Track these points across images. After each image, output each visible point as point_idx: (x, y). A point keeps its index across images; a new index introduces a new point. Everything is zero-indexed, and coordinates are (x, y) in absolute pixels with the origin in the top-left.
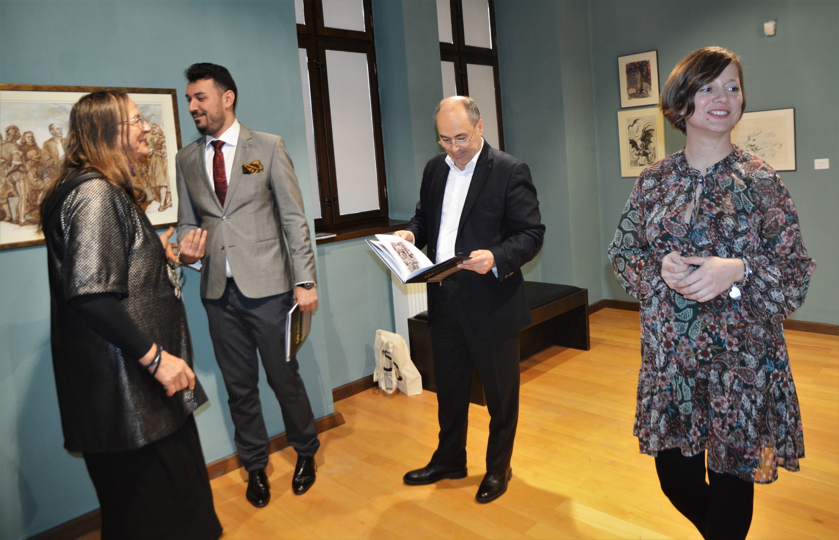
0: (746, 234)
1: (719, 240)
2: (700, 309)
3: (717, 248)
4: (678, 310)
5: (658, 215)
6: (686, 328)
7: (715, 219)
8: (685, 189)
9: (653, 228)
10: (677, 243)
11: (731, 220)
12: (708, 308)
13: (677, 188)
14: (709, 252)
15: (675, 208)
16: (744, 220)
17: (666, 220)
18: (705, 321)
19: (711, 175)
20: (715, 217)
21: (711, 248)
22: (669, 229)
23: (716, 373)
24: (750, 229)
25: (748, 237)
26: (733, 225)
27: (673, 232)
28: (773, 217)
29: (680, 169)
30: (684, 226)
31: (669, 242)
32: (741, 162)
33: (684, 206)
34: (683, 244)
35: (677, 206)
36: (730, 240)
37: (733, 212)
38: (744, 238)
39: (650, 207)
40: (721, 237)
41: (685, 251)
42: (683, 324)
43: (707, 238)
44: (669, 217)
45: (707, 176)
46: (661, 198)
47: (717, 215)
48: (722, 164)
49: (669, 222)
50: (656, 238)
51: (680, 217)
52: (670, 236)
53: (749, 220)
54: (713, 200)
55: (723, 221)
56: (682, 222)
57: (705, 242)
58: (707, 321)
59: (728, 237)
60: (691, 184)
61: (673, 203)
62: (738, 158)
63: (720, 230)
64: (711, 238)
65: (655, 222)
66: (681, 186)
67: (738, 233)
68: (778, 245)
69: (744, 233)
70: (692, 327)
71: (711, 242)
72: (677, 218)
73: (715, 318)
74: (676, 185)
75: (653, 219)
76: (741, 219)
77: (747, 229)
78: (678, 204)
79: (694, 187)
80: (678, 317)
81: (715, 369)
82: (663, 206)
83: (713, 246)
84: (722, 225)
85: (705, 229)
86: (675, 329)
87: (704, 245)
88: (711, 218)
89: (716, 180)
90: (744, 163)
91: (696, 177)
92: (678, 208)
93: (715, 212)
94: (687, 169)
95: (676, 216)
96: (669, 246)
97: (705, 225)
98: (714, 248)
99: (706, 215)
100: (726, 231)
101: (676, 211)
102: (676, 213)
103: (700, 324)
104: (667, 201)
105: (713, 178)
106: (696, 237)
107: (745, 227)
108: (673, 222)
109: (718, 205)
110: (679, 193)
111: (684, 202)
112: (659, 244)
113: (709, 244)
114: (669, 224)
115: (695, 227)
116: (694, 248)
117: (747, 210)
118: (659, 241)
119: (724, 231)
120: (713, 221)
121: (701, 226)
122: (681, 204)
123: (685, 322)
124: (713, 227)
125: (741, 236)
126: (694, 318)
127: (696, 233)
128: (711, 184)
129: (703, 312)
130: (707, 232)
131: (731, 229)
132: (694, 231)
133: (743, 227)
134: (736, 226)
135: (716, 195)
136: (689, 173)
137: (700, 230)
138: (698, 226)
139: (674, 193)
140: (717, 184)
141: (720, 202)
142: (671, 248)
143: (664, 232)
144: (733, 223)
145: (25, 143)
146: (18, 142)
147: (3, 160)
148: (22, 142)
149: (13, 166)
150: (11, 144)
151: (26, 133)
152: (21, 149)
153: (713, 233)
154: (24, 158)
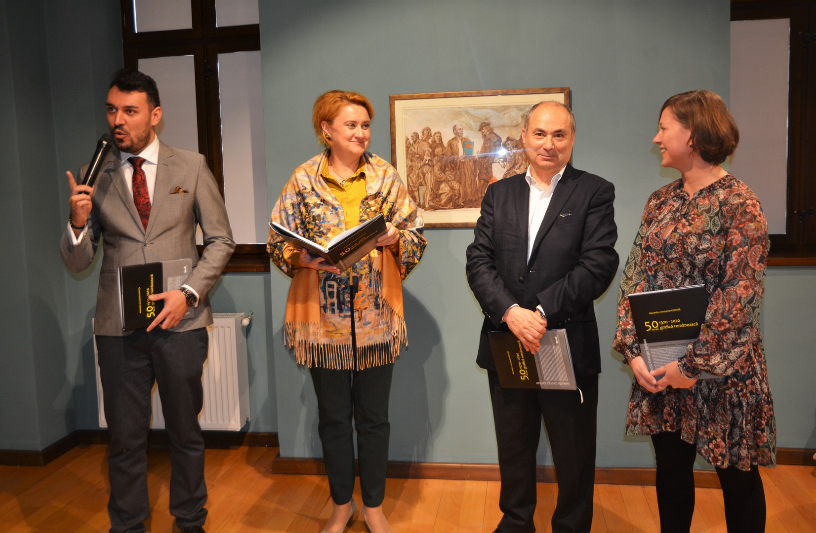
0: (708, 252)
1: (683, 254)
3: (682, 261)
8: (674, 209)
10: (654, 254)
11: (695, 238)
13: (670, 207)
14: (676, 264)
16: (707, 239)
17: (652, 235)
20: (683, 235)
21: (678, 261)
22: (651, 242)
24: (712, 248)
25: (710, 254)
26: (695, 243)
27: (653, 245)
30: (661, 240)
33: (667, 224)
34: (658, 256)
36: (693, 256)
37: (700, 231)
38: (707, 255)
40: (685, 252)
41: (659, 261)
44: (654, 232)
45: (693, 199)
46: (658, 215)
47: (686, 233)
48: (706, 190)
51: (661, 234)
53: (713, 241)
54: (688, 221)
55: (689, 239)
56: (661, 238)
57: (674, 255)
59: (690, 253)
63: (685, 246)
64: (678, 252)
66: (673, 206)
67: (700, 251)
69: (705, 250)
71: (678, 255)
72: (659, 234)
76: (704, 239)
77: (709, 248)
78: (664, 222)
83: (680, 259)
84: (687, 242)
85: (674, 244)
87: (673, 258)
88: (680, 235)
91: (685, 200)
93: (685, 231)
95: (658, 231)
97: (675, 241)
98: (680, 261)
99: (678, 233)
102: (660, 229)
104: (660, 218)
106: (668, 251)
107: (707, 246)
108: (656, 237)
109: (690, 225)
110: (669, 211)
111: (668, 220)
113: (676, 257)
114: (653, 237)
115: (667, 243)
116: (665, 260)
117: (713, 232)
119: (688, 248)
120: (681, 238)
121: (672, 242)
122: (666, 221)
124: (681, 243)
125: (702, 254)
127: (667, 247)
130: (675, 247)
131: (694, 246)
132: (666, 246)
133: (705, 245)
134: (698, 244)
135: (693, 216)
136: (681, 195)
137: (671, 245)
139: (666, 211)
141: (693, 222)
142: (650, 258)
143: (648, 244)
144: (696, 241)
145: (434, 142)
146: (430, 141)
147: (418, 156)
148: (432, 141)
149: (424, 160)
150: (424, 143)
151: (435, 133)
152: (431, 147)
153: (680, 249)
154: (433, 154)
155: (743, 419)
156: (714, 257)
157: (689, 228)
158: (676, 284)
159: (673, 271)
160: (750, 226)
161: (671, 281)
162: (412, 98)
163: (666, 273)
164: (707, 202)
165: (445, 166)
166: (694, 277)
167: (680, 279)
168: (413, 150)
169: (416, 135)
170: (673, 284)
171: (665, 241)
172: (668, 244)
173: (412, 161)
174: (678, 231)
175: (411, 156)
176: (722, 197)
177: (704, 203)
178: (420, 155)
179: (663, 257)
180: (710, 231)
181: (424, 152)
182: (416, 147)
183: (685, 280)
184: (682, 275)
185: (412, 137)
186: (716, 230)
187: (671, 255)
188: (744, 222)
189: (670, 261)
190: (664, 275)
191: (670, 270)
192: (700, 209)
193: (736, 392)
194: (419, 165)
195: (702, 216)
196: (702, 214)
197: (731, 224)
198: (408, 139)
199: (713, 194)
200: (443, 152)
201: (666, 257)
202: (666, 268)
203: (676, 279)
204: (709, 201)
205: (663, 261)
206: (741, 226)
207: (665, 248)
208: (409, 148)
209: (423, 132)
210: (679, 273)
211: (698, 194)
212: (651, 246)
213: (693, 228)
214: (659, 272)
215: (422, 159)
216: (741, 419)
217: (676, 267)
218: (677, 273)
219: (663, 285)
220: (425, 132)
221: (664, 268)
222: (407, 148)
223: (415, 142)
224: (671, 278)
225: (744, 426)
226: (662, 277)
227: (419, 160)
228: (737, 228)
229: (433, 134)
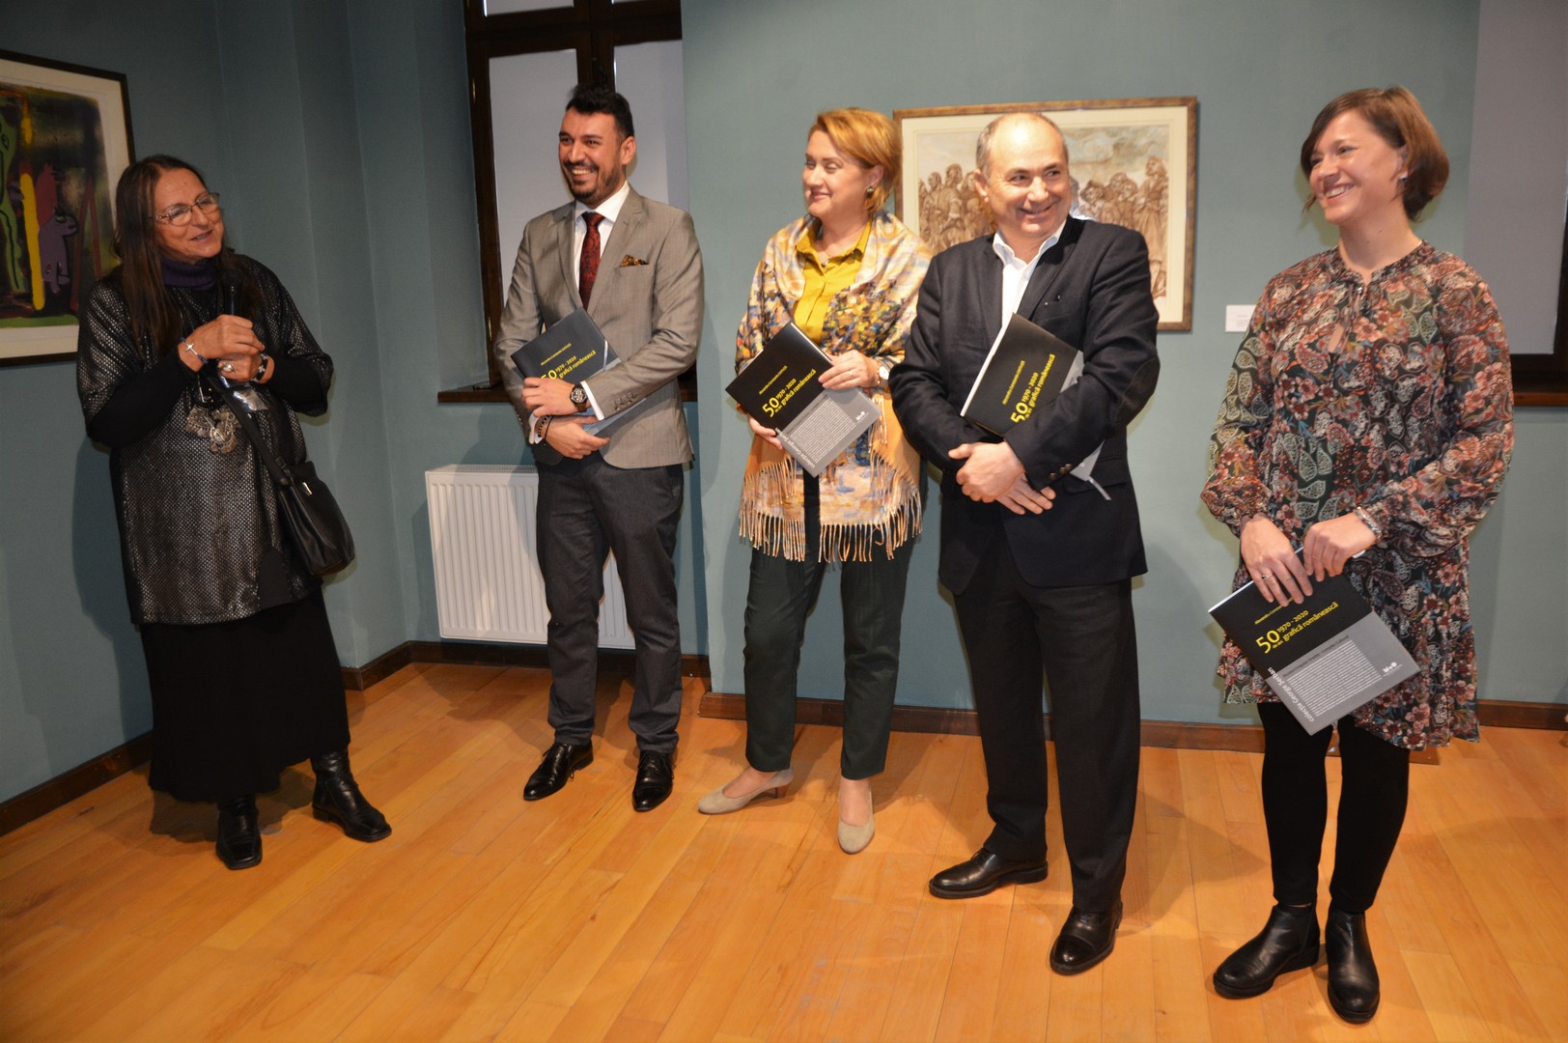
0: (1418, 374)
1: (1374, 381)
2: (1336, 482)
3: (1371, 392)
4: (1303, 484)
5: (1291, 338)
6: (1315, 510)
7: (1372, 349)
8: (1336, 302)
9: (1280, 357)
10: (1310, 382)
11: (1397, 351)
12: (1349, 481)
13: (1325, 299)
14: (1357, 399)
15: (1316, 330)
16: (1417, 353)
17: (1301, 347)
18: (1342, 499)
19: (1377, 283)
20: (1372, 345)
21: (1362, 393)
22: (1303, 360)
23: (1358, 578)
24: (1426, 368)
25: (1421, 378)
26: (1397, 360)
27: (1307, 365)
28: (1464, 349)
29: (1332, 271)
30: (1326, 357)
31: (1298, 379)
32: (1429, 264)
33: (1331, 327)
34: (1319, 384)
35: (1321, 327)
36: (1392, 382)
37: (1402, 339)
38: (1415, 380)
39: (1280, 325)
40: (1379, 376)
41: (1321, 394)
42: (1310, 504)
43: (1357, 376)
44: (1306, 342)
45: (1372, 283)
46: (1299, 314)
47: (1376, 342)
48: (1395, 268)
49: (1304, 350)
50: (1282, 372)
51: (1322, 344)
52: (1302, 370)
53: (1426, 355)
54: (1374, 321)
55: (1384, 351)
56: (1323, 351)
57: (1354, 383)
58: (1346, 501)
59: (1389, 377)
60: (1346, 294)
61: (1314, 321)
62: (1425, 258)
63: (1378, 366)
64: (1364, 377)
65: (1285, 348)
66: (1331, 296)
67: (1405, 372)
68: (1469, 393)
69: (1415, 373)
70: (1323, 509)
71: (1362, 383)
72: (1318, 345)
73: (1357, 496)
74: (1323, 296)
75: (1283, 343)
76: (1412, 351)
77: (1420, 367)
78: (1322, 324)
79: (1351, 299)
80: (1303, 494)
81: (1357, 573)
82: (1299, 325)
83: (1366, 390)
84: (1381, 358)
85: (1355, 363)
86: (1298, 513)
87: (1351, 388)
88: (1366, 347)
89: (1385, 291)
90: (1433, 266)
91: (1356, 285)
92: (1321, 329)
93: (1373, 339)
94: (1343, 270)
95: (1316, 341)
96: (1296, 386)
97: (1356, 357)
98: (1366, 393)
99: (1359, 342)
100: (1386, 368)
101: (1317, 333)
102: (1317, 337)
103: (1335, 504)
104: (1306, 317)
105: (1379, 288)
106: (1341, 375)
107: (1418, 364)
108: (1309, 350)
109: (1380, 328)
110: (1326, 306)
111: (1331, 321)
112: (1284, 382)
113: (1359, 387)
114: (1304, 352)
115: (1340, 360)
116: (1335, 392)
117: (1425, 339)
118: (1285, 377)
119: (1383, 368)
120: (1368, 351)
121: (1350, 358)
122: (1326, 324)
123: (1314, 501)
124: (1368, 361)
125: (1411, 377)
126: (1327, 496)
127: (1340, 369)
128: (1376, 297)
129: (1340, 487)
130: (1358, 369)
131: (1395, 366)
132: (1337, 366)
133: (1414, 364)
134: (1402, 362)
135: (1380, 312)
136: (1346, 276)
137: (1347, 365)
138: (1344, 359)
139: (1318, 306)
140: (1385, 297)
141: (1385, 324)
142: (1299, 388)
143: (1294, 363)
144: (1399, 357)
145: (966, 188)
146: (959, 187)
147: (938, 212)
148: (963, 187)
149: (949, 220)
150: (949, 190)
151: (969, 174)
152: (960, 197)
153: (1367, 371)
154: (964, 209)
155: (1441, 661)
156: (1427, 384)
157: (1380, 334)
158: (1353, 434)
159: (1349, 411)
160: (1494, 328)
161: (1345, 430)
162: (930, 114)
163: (1335, 415)
164: (1401, 287)
165: (984, 229)
166: (1388, 422)
167: (1362, 425)
168: (931, 202)
169: (937, 177)
170: (1348, 435)
171: (1334, 356)
172: (1342, 363)
173: (928, 220)
174: (1358, 339)
175: (928, 212)
176: (1429, 278)
177: (1398, 291)
178: (942, 212)
179: (1331, 386)
180: (1419, 340)
181: (949, 205)
182: (936, 197)
183: (1372, 428)
184: (1367, 417)
185: (930, 180)
186: (1431, 336)
187: (1348, 381)
188: (1486, 321)
189: (1346, 393)
190: (1331, 418)
191: (1343, 410)
192: (1393, 300)
193: (1433, 617)
194: (941, 227)
195: (1399, 313)
196: (1397, 309)
197: (1462, 327)
198: (922, 184)
199: (1410, 274)
200: (981, 206)
201: (1336, 386)
202: (1335, 405)
203: (1353, 425)
204: (1406, 285)
205: (1328, 393)
206: (1482, 328)
207: (1335, 371)
208: (924, 198)
209: (948, 173)
210: (1361, 414)
211: (1383, 275)
212: (1303, 366)
213: (1387, 332)
214: (1321, 412)
215: (946, 218)
216: (1438, 661)
217: (1357, 404)
218: (1356, 415)
219: (1328, 436)
220: (952, 172)
221: (1331, 406)
222: (922, 198)
223: (934, 189)
224: (1345, 423)
225: (1444, 673)
226: (1326, 422)
227: (940, 219)
228: (1475, 332)
229: (964, 174)
